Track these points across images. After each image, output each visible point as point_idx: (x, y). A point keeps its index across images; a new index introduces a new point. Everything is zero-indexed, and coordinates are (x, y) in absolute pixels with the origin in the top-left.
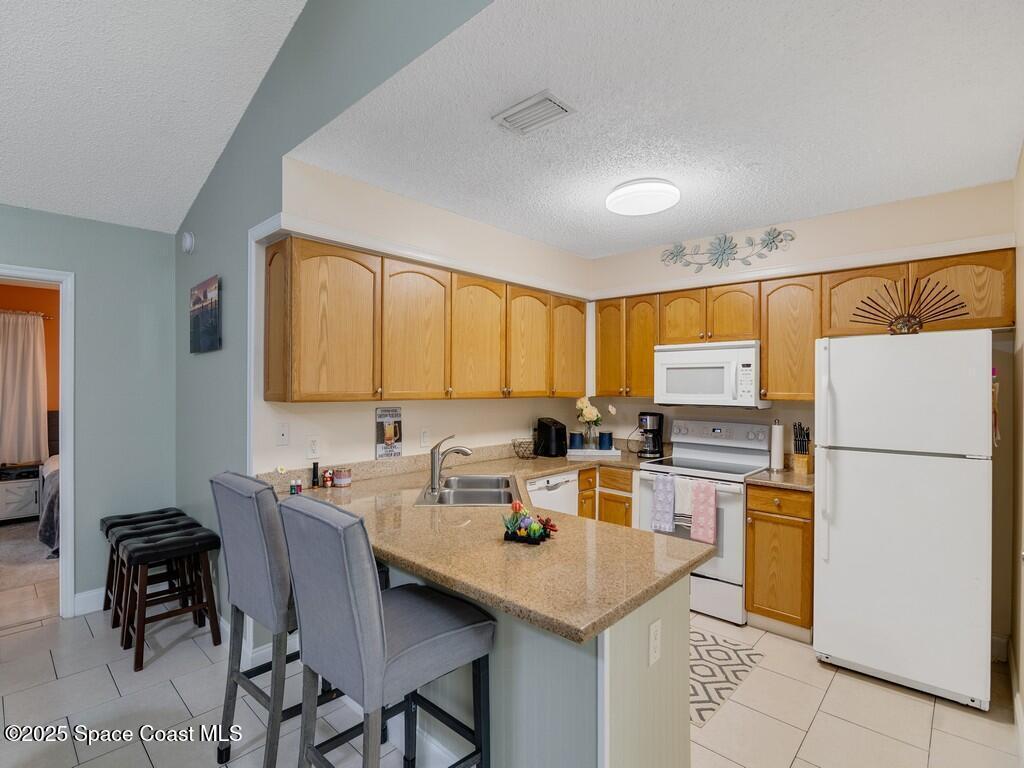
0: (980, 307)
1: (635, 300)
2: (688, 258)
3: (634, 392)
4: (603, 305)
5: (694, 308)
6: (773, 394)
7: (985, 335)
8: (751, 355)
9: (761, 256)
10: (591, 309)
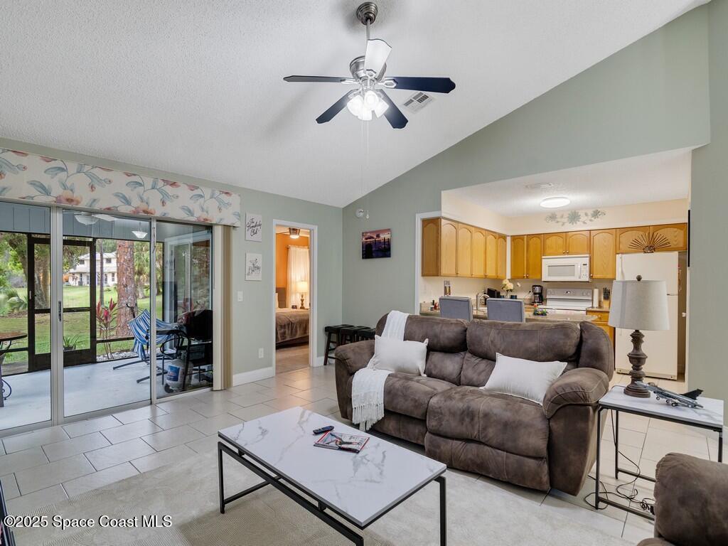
0: (675, 243)
1: (531, 236)
2: (559, 220)
3: (531, 277)
4: (514, 238)
5: (560, 241)
6: (595, 276)
7: (676, 254)
8: (587, 261)
9: (591, 220)
10: (509, 239)
